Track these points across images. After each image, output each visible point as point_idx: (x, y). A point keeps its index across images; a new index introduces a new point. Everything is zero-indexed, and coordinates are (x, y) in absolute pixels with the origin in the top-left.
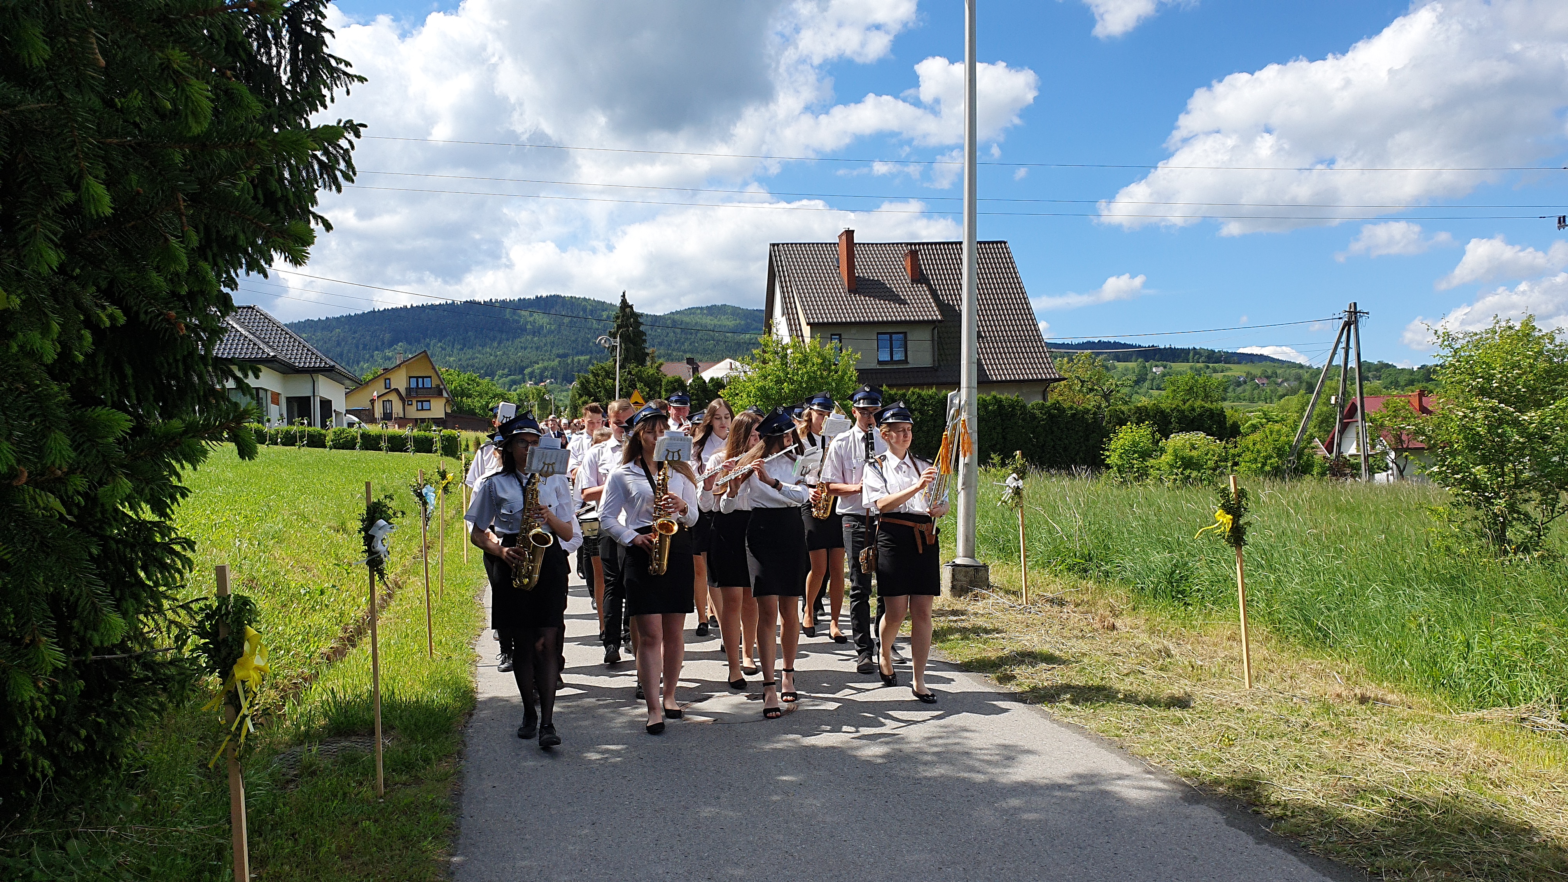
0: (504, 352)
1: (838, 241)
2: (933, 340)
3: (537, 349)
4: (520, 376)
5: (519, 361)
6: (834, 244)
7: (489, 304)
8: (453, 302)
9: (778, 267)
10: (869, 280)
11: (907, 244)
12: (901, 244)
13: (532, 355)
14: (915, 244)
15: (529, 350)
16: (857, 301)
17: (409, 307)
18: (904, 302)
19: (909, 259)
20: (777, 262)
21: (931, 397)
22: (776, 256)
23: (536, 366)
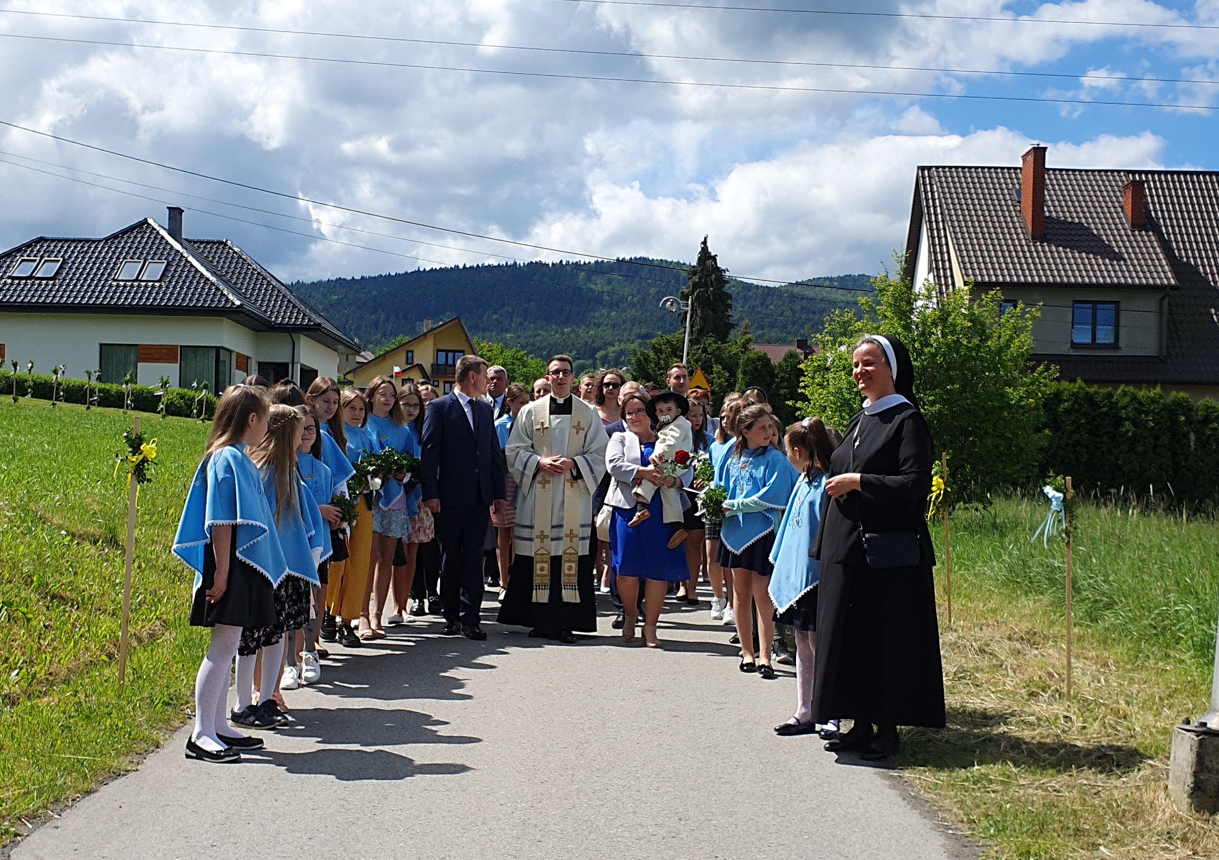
0: (573, 330)
1: (1021, 165)
2: (1160, 313)
3: (614, 326)
4: (591, 361)
5: (590, 341)
6: (1015, 169)
7: (559, 267)
8: (515, 263)
9: (927, 200)
10: (1065, 222)
11: (1128, 172)
12: (1119, 171)
13: (608, 334)
14: (1140, 173)
15: (603, 328)
16: (1045, 252)
17: (461, 266)
18: (1118, 257)
19: (1129, 194)
20: (926, 192)
21: (1153, 401)
22: (925, 185)
23: (611, 349)
